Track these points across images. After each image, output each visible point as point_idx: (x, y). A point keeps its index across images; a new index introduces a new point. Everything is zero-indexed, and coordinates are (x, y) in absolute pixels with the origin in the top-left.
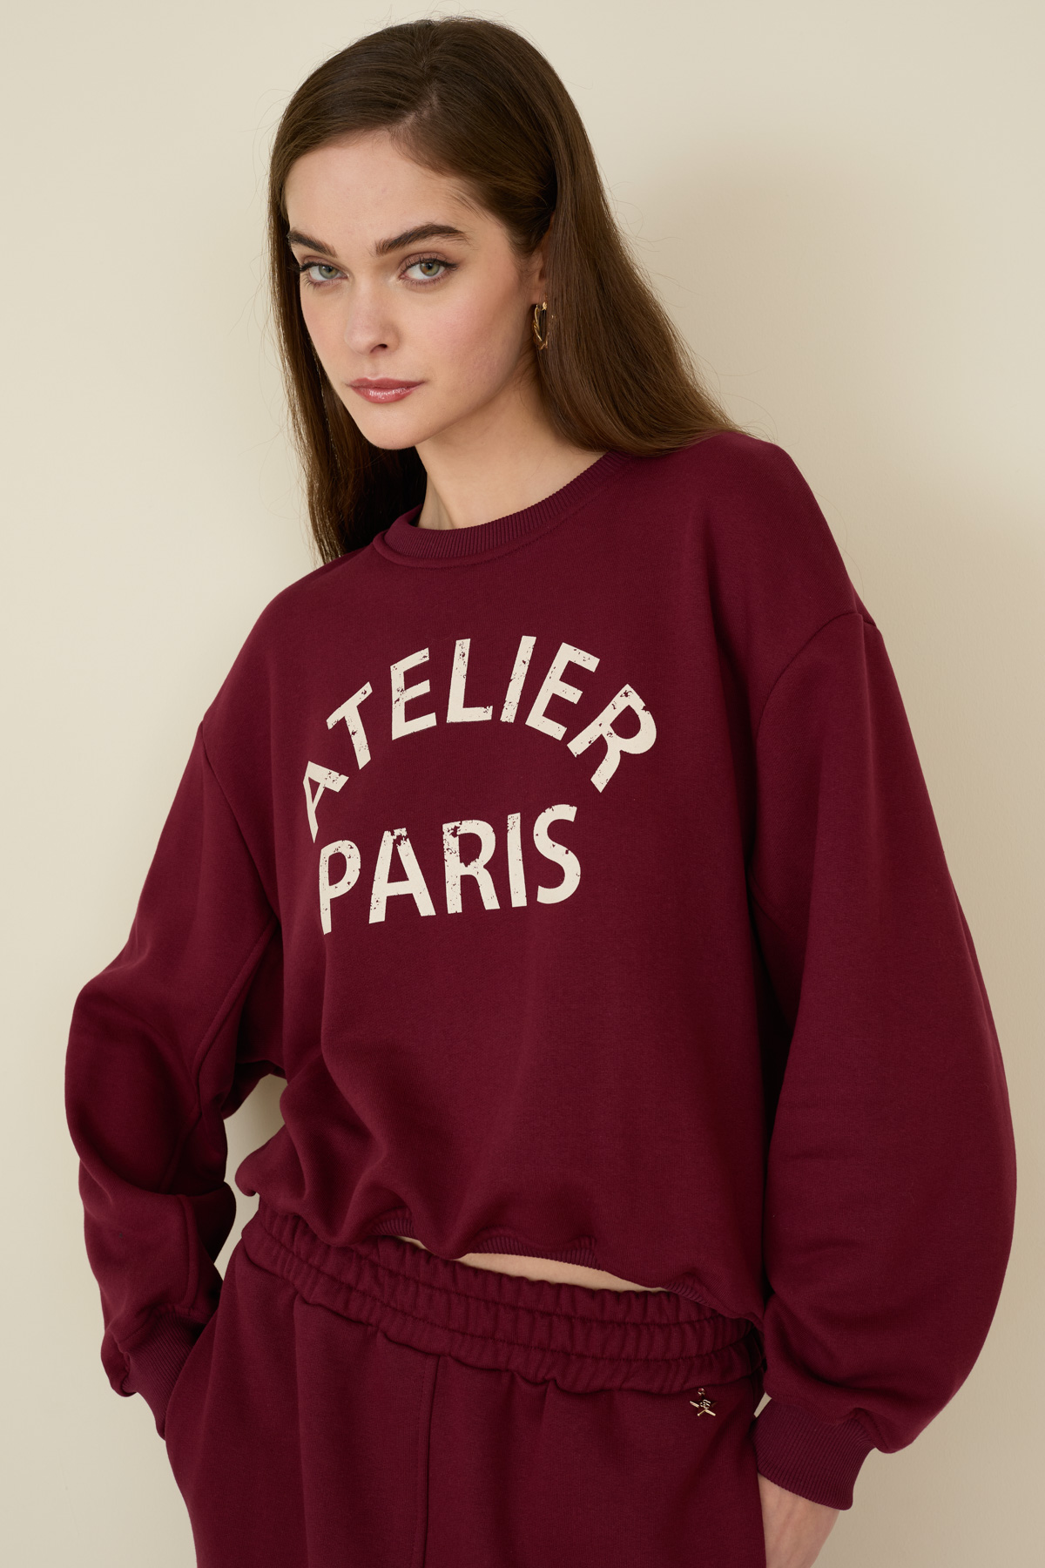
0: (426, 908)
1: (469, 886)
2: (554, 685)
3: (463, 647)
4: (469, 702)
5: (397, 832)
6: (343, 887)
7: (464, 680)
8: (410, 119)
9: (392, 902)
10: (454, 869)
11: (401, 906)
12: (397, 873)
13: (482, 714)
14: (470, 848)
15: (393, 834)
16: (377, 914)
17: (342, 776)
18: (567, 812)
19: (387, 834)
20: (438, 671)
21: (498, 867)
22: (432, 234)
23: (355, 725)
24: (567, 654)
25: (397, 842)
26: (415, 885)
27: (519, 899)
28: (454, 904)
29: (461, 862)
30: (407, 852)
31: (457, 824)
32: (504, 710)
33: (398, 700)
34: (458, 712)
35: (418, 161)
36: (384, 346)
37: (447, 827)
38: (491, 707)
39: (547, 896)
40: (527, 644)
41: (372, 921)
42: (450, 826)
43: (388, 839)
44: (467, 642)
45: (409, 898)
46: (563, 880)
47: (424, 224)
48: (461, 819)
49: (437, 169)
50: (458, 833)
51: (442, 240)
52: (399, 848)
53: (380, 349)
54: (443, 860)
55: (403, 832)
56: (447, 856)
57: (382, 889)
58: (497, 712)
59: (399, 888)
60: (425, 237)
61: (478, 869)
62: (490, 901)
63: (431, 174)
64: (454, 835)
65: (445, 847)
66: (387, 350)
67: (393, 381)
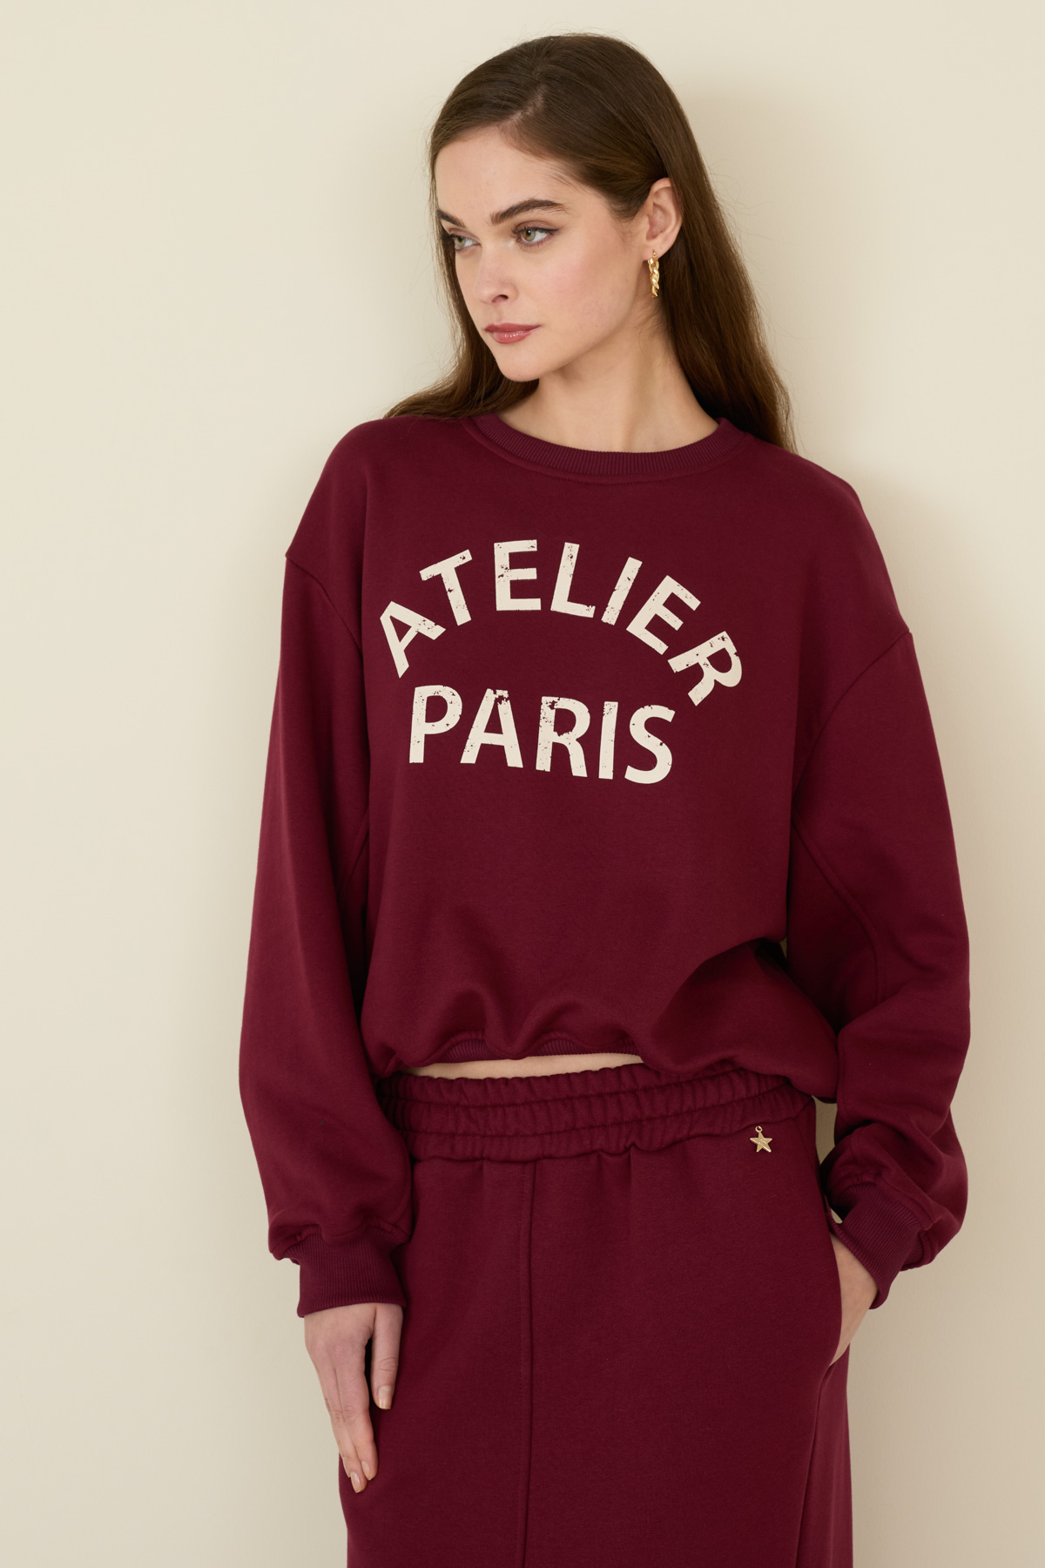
0: (514, 759)
1: (560, 753)
2: (654, 606)
3: (571, 551)
4: (574, 597)
5: (500, 692)
6: (440, 727)
7: (570, 579)
8: (517, 116)
9: (485, 748)
10: (547, 735)
11: (492, 754)
12: (494, 725)
13: (585, 611)
14: (564, 722)
15: (495, 693)
16: (469, 756)
17: (438, 626)
18: (667, 714)
19: (489, 692)
20: (547, 562)
21: (591, 743)
22: (534, 207)
23: (452, 583)
24: (669, 586)
25: (499, 700)
26: (508, 740)
27: (606, 771)
28: (544, 763)
29: (555, 730)
30: (506, 710)
31: (556, 699)
32: (606, 613)
33: (502, 576)
34: (561, 603)
35: (521, 148)
36: (505, 297)
37: (546, 700)
38: (594, 607)
39: (633, 775)
40: (632, 567)
41: (463, 761)
42: (551, 699)
43: (489, 697)
44: (576, 547)
45: (501, 749)
46: (655, 766)
47: (527, 199)
48: (560, 696)
49: (538, 154)
50: (555, 707)
51: (543, 212)
52: (499, 706)
53: (501, 299)
54: (538, 726)
55: (505, 694)
56: (542, 723)
57: (478, 737)
58: (600, 611)
59: (493, 739)
60: (528, 210)
61: (571, 741)
62: (579, 768)
63: (533, 158)
64: (552, 707)
65: (542, 716)
66: (508, 301)
67: (513, 325)
